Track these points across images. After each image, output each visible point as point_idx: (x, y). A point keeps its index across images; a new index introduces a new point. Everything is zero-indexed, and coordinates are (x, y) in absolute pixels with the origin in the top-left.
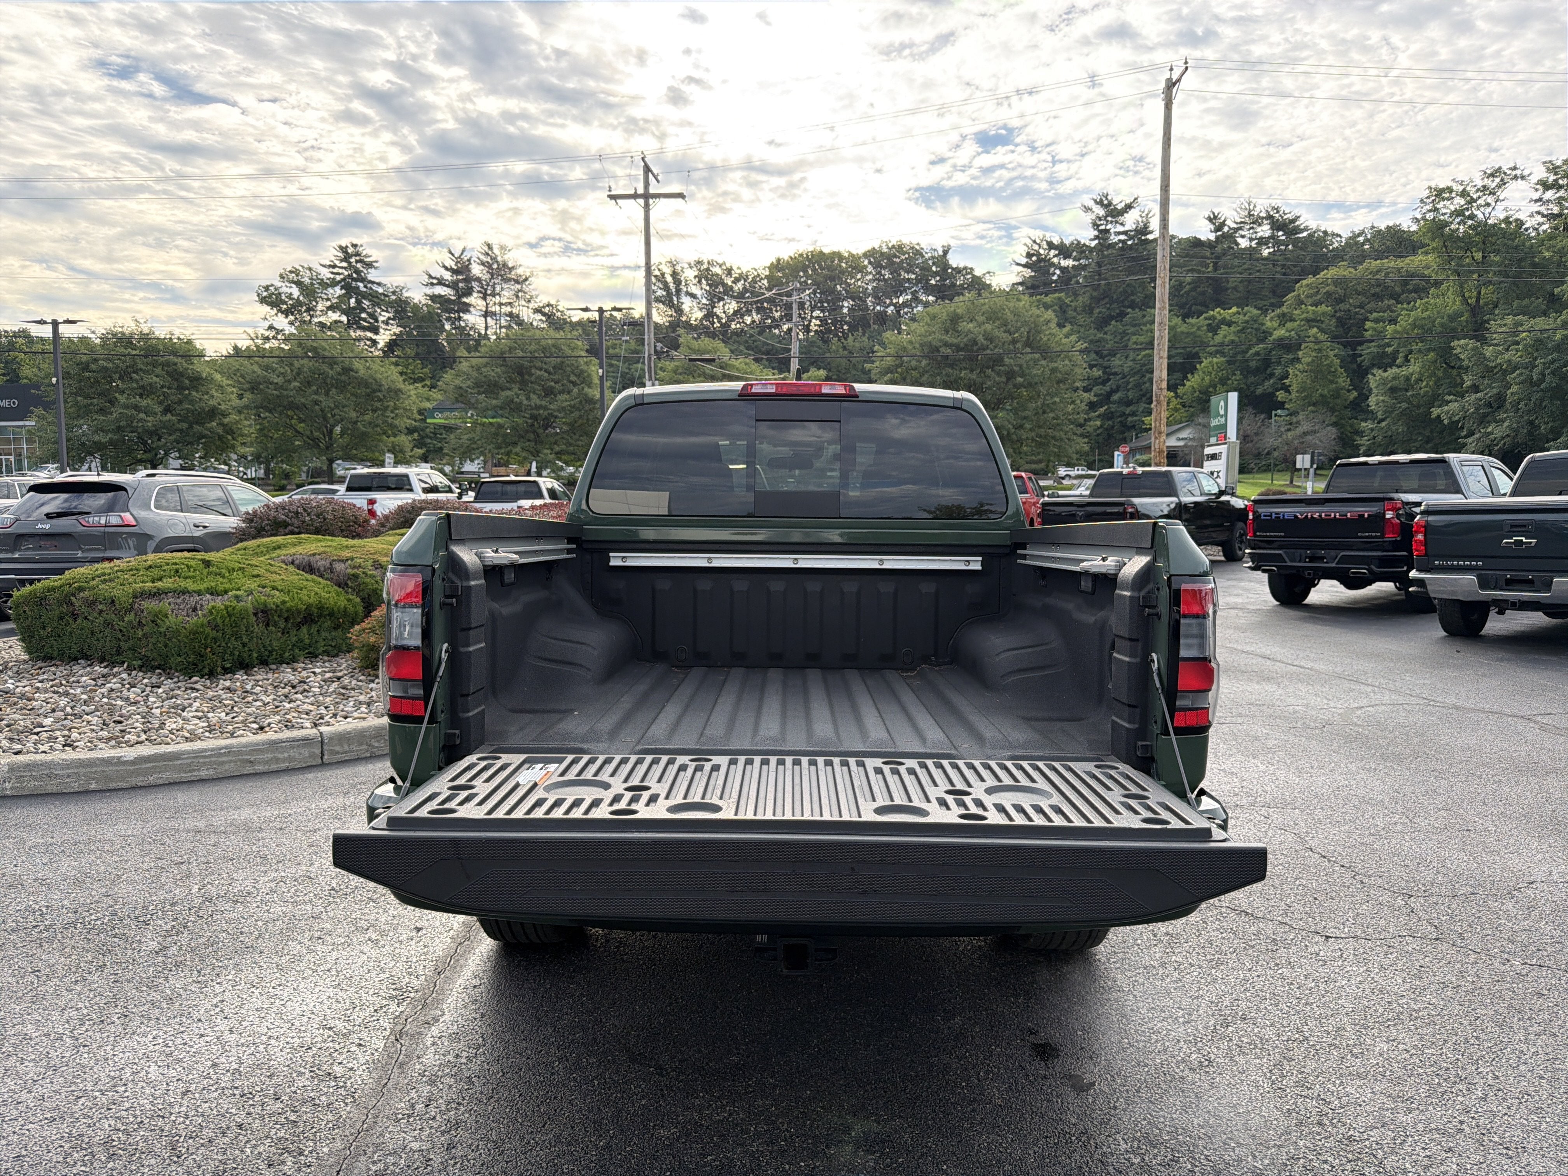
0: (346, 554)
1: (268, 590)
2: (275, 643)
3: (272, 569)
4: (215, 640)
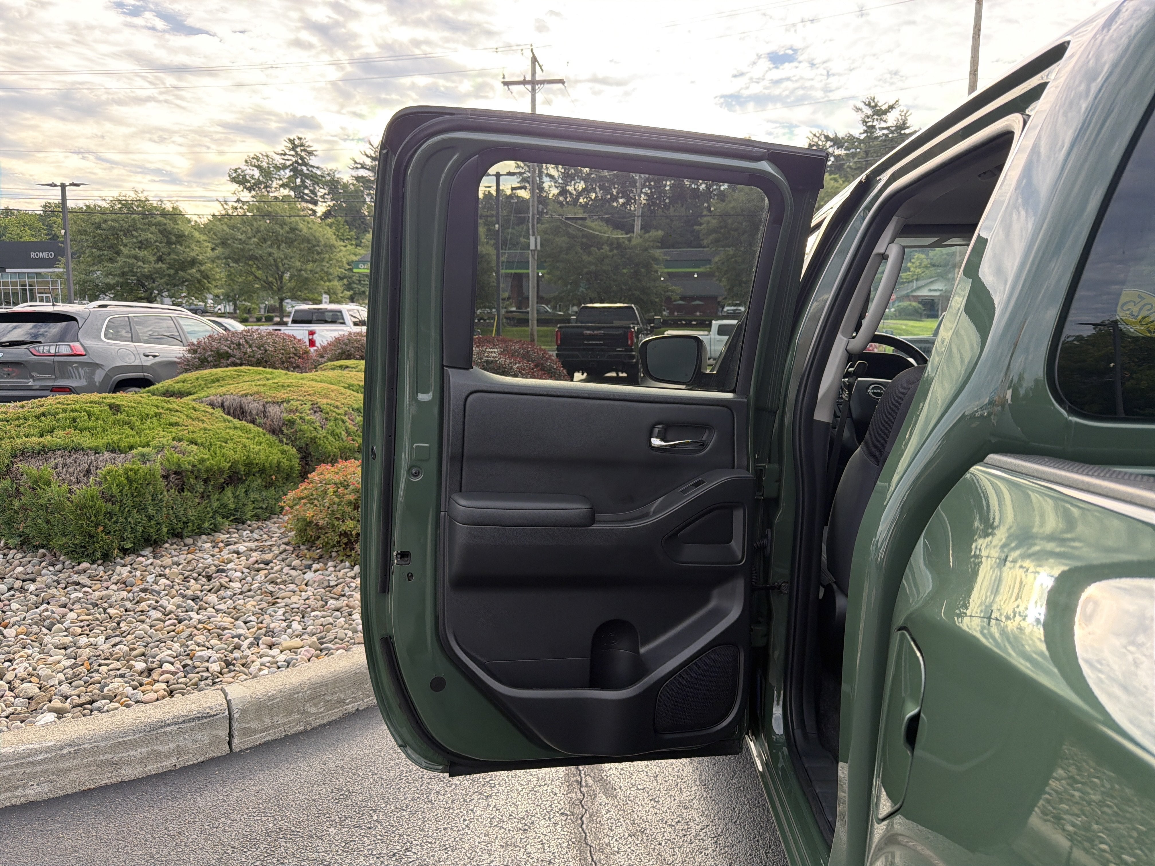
0: (282, 395)
1: (184, 444)
2: (191, 513)
3: (195, 414)
4: (110, 514)
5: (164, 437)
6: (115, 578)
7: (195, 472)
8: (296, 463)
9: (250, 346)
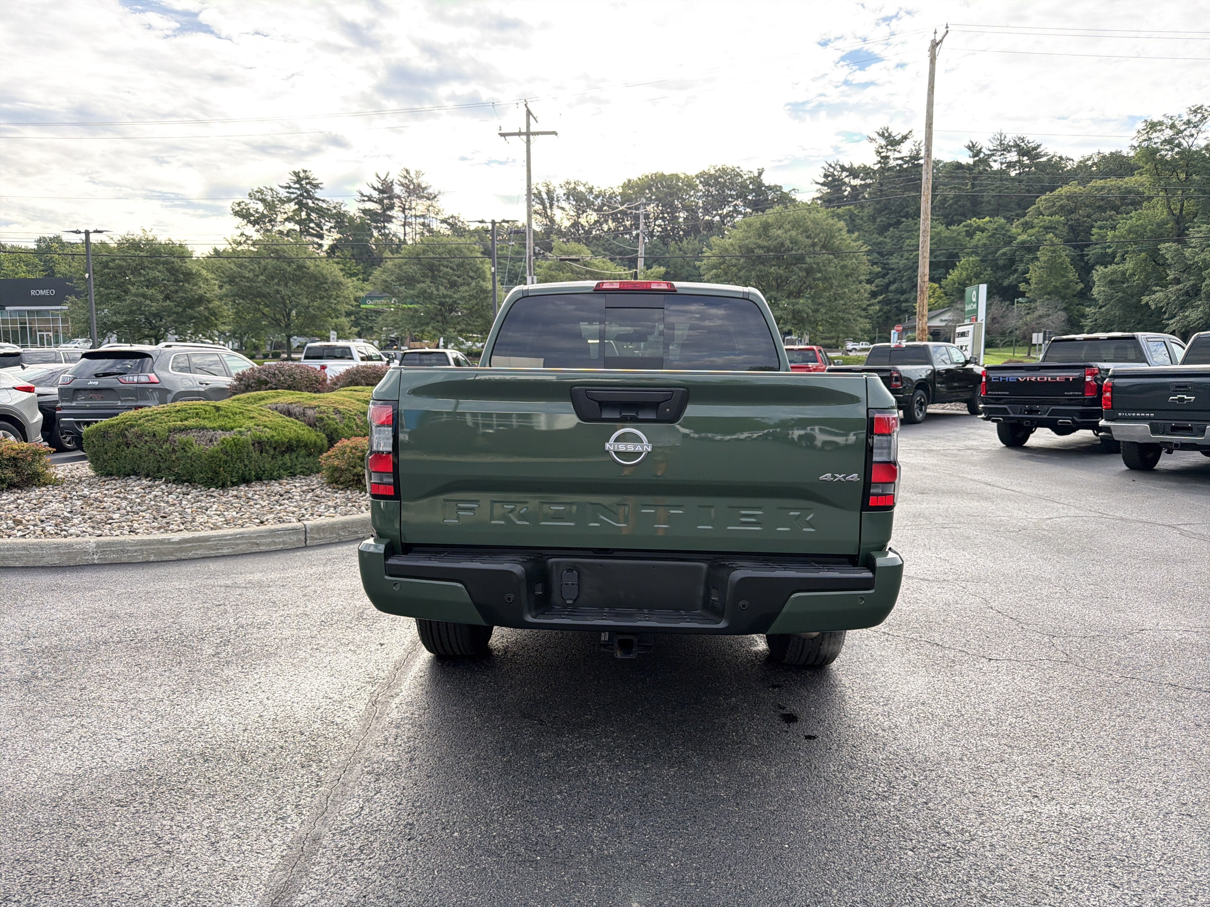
0: (314, 403)
1: (261, 427)
2: (267, 466)
3: (263, 413)
4: (226, 462)
5: (251, 424)
6: (230, 495)
7: (269, 442)
8: (326, 442)
9: (283, 375)
